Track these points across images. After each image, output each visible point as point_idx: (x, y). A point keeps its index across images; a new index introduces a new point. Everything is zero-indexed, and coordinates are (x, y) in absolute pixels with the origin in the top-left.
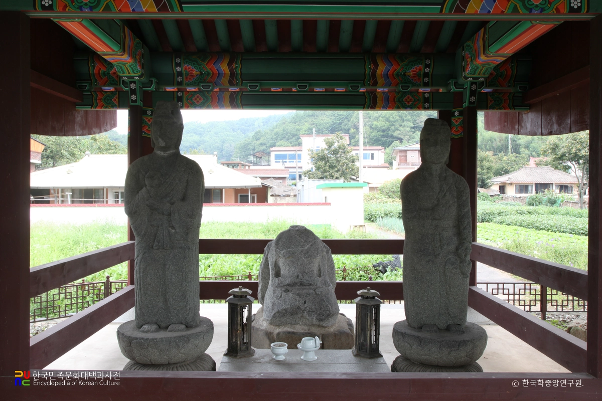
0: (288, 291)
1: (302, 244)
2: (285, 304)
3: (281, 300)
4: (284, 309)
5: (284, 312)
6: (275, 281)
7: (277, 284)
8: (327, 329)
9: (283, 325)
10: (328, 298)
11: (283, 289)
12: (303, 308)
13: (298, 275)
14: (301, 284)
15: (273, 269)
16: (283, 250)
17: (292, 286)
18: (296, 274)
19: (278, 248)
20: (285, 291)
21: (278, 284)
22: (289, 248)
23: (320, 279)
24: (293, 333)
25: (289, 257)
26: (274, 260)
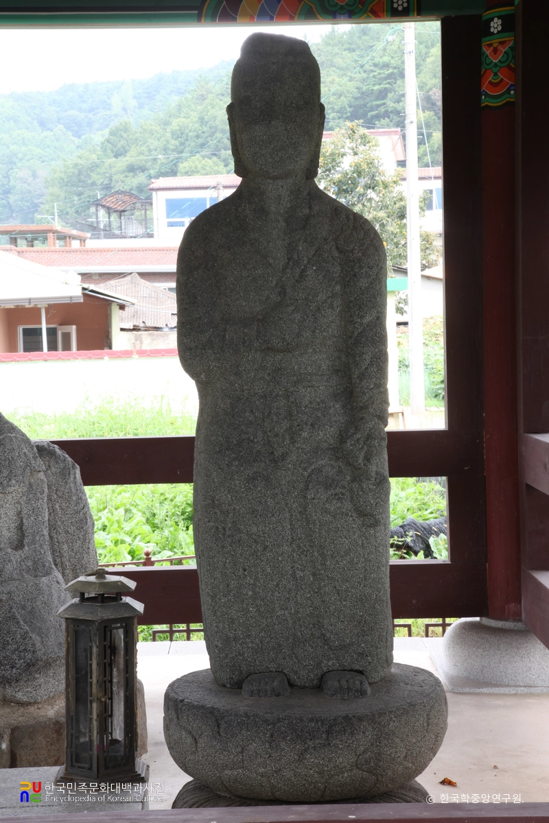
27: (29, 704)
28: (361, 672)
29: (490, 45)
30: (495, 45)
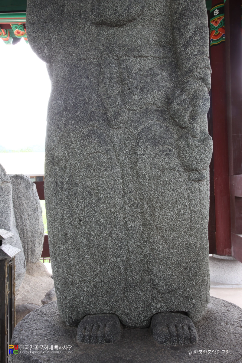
28: (186, 314)
29: (213, 21)
30: (216, 20)
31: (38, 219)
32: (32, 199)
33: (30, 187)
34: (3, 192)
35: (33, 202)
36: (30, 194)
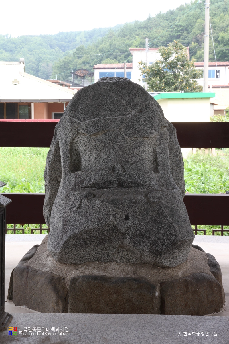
0: (95, 196)
1: (121, 108)
2: (86, 220)
3: (79, 214)
4: (86, 232)
5: (85, 236)
6: (70, 179)
7: (72, 184)
8: (170, 271)
9: (83, 264)
10: (171, 211)
11: (84, 193)
12: (122, 229)
13: (114, 167)
14: (121, 185)
15: (67, 157)
16: (85, 120)
17: (102, 188)
18: (110, 165)
19: (75, 116)
20: (87, 196)
21: (76, 184)
22: (98, 116)
23: (156, 176)
24: (103, 279)
25: (96, 133)
26: (69, 139)
27: (169, 268)
31: (182, 173)
32: (175, 147)
33: (172, 133)
34: (162, 139)
35: (176, 152)
36: (173, 141)
